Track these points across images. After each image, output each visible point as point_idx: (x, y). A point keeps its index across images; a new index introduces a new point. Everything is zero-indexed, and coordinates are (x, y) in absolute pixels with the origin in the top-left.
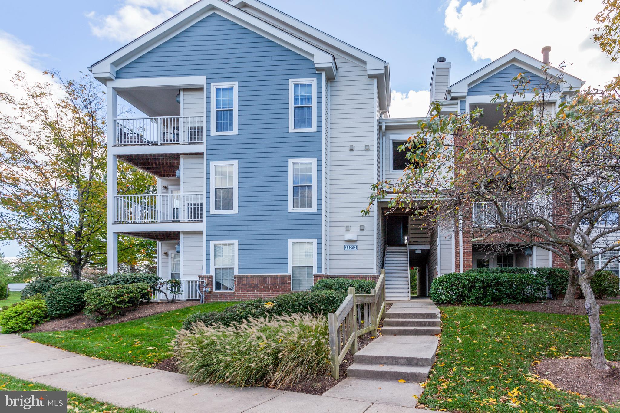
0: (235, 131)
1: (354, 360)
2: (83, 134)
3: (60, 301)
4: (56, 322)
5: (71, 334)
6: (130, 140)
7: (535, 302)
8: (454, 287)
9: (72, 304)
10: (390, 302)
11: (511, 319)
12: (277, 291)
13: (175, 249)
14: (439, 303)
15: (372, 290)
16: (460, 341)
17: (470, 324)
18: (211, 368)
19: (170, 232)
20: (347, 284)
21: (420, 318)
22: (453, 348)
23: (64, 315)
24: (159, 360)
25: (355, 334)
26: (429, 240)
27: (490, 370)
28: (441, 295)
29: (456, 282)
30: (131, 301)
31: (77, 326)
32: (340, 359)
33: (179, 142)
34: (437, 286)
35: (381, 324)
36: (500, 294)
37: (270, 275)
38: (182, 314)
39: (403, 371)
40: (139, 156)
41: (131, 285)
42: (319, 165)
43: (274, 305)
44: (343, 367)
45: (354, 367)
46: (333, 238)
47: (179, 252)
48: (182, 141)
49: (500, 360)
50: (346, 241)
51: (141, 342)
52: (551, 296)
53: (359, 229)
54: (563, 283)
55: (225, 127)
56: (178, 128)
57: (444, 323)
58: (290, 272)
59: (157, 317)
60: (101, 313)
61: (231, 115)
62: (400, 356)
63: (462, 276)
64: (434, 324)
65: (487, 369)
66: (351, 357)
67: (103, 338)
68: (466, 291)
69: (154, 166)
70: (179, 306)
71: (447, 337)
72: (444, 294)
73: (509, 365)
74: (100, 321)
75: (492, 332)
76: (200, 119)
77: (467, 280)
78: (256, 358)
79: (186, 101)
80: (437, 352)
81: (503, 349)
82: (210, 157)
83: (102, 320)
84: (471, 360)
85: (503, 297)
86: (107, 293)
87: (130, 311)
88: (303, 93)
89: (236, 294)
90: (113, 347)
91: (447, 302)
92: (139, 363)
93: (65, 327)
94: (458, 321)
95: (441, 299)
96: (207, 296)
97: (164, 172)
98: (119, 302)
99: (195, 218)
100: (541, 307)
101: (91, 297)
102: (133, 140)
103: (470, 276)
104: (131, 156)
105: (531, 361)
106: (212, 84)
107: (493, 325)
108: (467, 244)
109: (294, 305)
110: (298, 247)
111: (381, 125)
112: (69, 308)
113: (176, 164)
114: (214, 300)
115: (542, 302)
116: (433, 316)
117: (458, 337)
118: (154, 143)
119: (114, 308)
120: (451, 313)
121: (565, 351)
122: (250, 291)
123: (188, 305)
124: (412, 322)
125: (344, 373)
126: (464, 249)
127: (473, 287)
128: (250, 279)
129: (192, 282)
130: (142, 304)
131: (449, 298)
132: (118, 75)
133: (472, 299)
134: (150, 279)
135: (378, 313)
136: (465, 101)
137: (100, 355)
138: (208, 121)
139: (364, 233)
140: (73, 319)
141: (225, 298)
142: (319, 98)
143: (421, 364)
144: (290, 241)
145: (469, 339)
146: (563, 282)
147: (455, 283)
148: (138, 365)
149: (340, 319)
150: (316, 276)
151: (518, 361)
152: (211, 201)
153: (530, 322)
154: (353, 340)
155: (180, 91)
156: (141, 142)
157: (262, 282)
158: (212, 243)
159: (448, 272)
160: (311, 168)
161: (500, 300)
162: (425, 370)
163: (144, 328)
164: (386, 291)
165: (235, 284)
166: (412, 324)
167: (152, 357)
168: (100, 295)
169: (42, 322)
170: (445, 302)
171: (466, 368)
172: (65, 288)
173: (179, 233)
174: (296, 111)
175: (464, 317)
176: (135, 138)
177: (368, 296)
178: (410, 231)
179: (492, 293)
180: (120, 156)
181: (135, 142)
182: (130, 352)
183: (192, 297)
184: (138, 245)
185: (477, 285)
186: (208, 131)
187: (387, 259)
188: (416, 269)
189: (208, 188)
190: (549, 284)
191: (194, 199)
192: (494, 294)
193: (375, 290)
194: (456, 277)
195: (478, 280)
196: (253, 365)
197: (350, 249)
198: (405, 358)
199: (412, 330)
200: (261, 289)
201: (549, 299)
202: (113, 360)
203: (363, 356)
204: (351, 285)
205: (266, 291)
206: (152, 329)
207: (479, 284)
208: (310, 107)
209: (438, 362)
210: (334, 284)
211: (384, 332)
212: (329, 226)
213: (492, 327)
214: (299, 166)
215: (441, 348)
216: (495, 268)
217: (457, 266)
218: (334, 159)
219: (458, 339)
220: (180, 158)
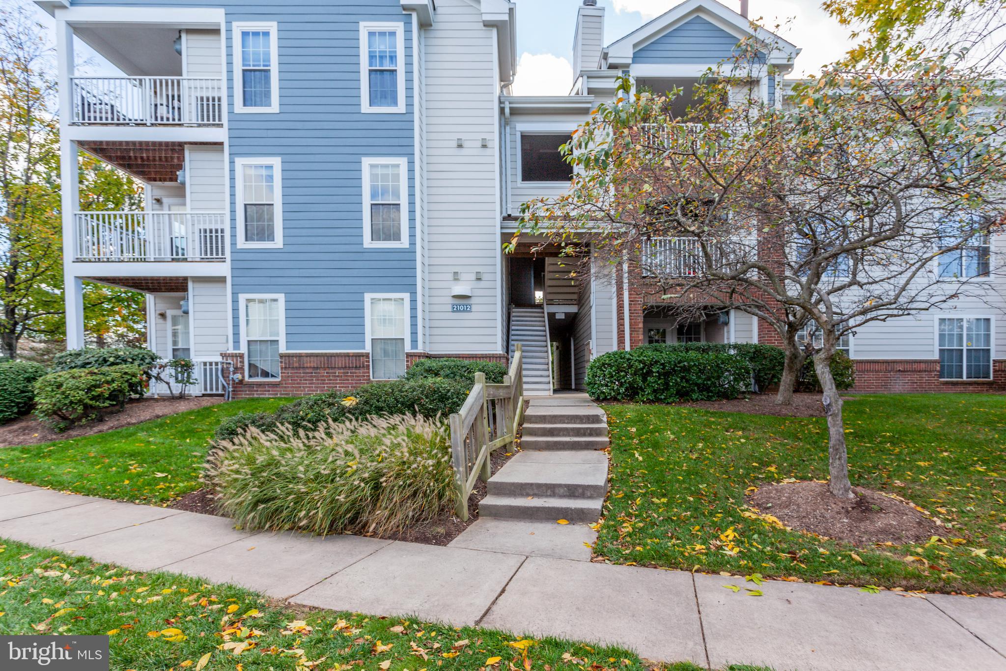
0: (275, 107)
1: (487, 489)
5: (17, 453)
6: (98, 115)
7: (736, 398)
8: (622, 374)
9: (12, 401)
10: (529, 398)
11: (708, 425)
12: (348, 380)
13: (180, 307)
14: (600, 399)
15: (505, 378)
16: (641, 458)
17: (651, 432)
18: (272, 505)
19: (171, 278)
21: (577, 423)
22: (632, 469)
24: (178, 495)
25: (486, 449)
26: (576, 297)
27: (690, 502)
28: (602, 386)
29: (625, 365)
30: (113, 396)
31: (24, 439)
32: (468, 487)
33: (182, 122)
34: (597, 373)
35: (520, 434)
36: (687, 385)
37: (336, 353)
38: (200, 418)
39: (564, 506)
40: (114, 143)
41: (113, 368)
42: (411, 170)
43: (358, 401)
44: (472, 500)
45: (489, 500)
46: (434, 293)
47: (186, 312)
48: (187, 121)
49: (701, 486)
50: (454, 297)
51: (141, 465)
52: (757, 389)
53: (474, 279)
54: (773, 368)
55: (258, 99)
56: (179, 96)
57: (612, 430)
58: (368, 349)
59: (158, 422)
60: (64, 418)
61: (268, 79)
62: (558, 482)
63: (631, 356)
64: (598, 432)
65: (685, 501)
66: (482, 486)
67: (73, 459)
68: (639, 379)
69: (139, 162)
70: (192, 406)
71: (621, 453)
72: (607, 385)
73: (715, 494)
74: (62, 430)
75: (684, 445)
76: (215, 83)
77: (640, 362)
78: (346, 488)
79: (191, 52)
80: (610, 476)
81: (703, 469)
82: (235, 150)
83: (67, 429)
84: (661, 488)
85: (692, 390)
87: (112, 413)
88: (382, 48)
89: (282, 384)
90: (96, 475)
91: (612, 398)
92: (145, 499)
93: (4, 441)
94: (632, 427)
95: (603, 393)
96: (236, 387)
97: (156, 173)
98: (93, 398)
99: (212, 254)
100: (745, 405)
101: (46, 389)
102: (104, 115)
103: (644, 356)
104: (101, 143)
105: (744, 488)
106: (235, 24)
107: (684, 434)
108: (636, 304)
111: (502, 105)
112: (7, 408)
113: (176, 161)
114: (247, 395)
115: (745, 398)
116: (596, 419)
117: (635, 451)
118: (139, 122)
119: (86, 407)
120: (620, 414)
121: (790, 472)
122: (307, 380)
123: (206, 402)
124: (566, 429)
125: (476, 511)
126: (630, 313)
127: (650, 373)
128: (305, 359)
129: (211, 364)
130: (132, 401)
131: (614, 391)
133: (648, 394)
134: (143, 359)
135: (515, 414)
136: (628, 72)
137: (76, 487)
138: (230, 88)
139: (482, 284)
140: (16, 427)
141: (266, 391)
142: (408, 56)
143: (589, 494)
144: (368, 297)
145: (653, 455)
146: (775, 366)
147: (624, 367)
149: (466, 422)
150: (409, 355)
151: (726, 489)
152: (238, 227)
153: (736, 428)
154: (484, 458)
155: (180, 33)
156: (118, 120)
157: (324, 364)
158: (242, 298)
159: (609, 350)
160: (398, 174)
161: (687, 394)
162: (596, 504)
163: (141, 442)
164: (524, 380)
165: (282, 368)
166: (565, 433)
167: (164, 490)
168: (61, 386)
170: (608, 397)
171: (655, 500)
173: (185, 279)
174: (373, 76)
175: (640, 420)
176: (107, 113)
177: (502, 387)
178: (548, 283)
179: (677, 383)
180: (81, 143)
181: (107, 119)
182: (127, 482)
183: (211, 389)
184: (111, 299)
185: (654, 371)
186: (231, 104)
187: (512, 328)
189: (233, 203)
190: (754, 370)
191: (205, 223)
192: (679, 385)
193: (510, 377)
194: (624, 358)
195: (656, 362)
196: (342, 498)
197: (460, 311)
198: (566, 486)
199: (567, 443)
200: (323, 376)
201: (754, 393)
202: (100, 496)
203: (502, 484)
204: (468, 369)
206: (155, 444)
207: (658, 368)
208: (393, 72)
209: (614, 492)
210: (442, 368)
211: (523, 446)
212: (427, 271)
213: (683, 436)
214: (379, 171)
215: (615, 470)
216: (676, 344)
217: (621, 341)
218: (433, 160)
219: (637, 455)
220: (183, 150)
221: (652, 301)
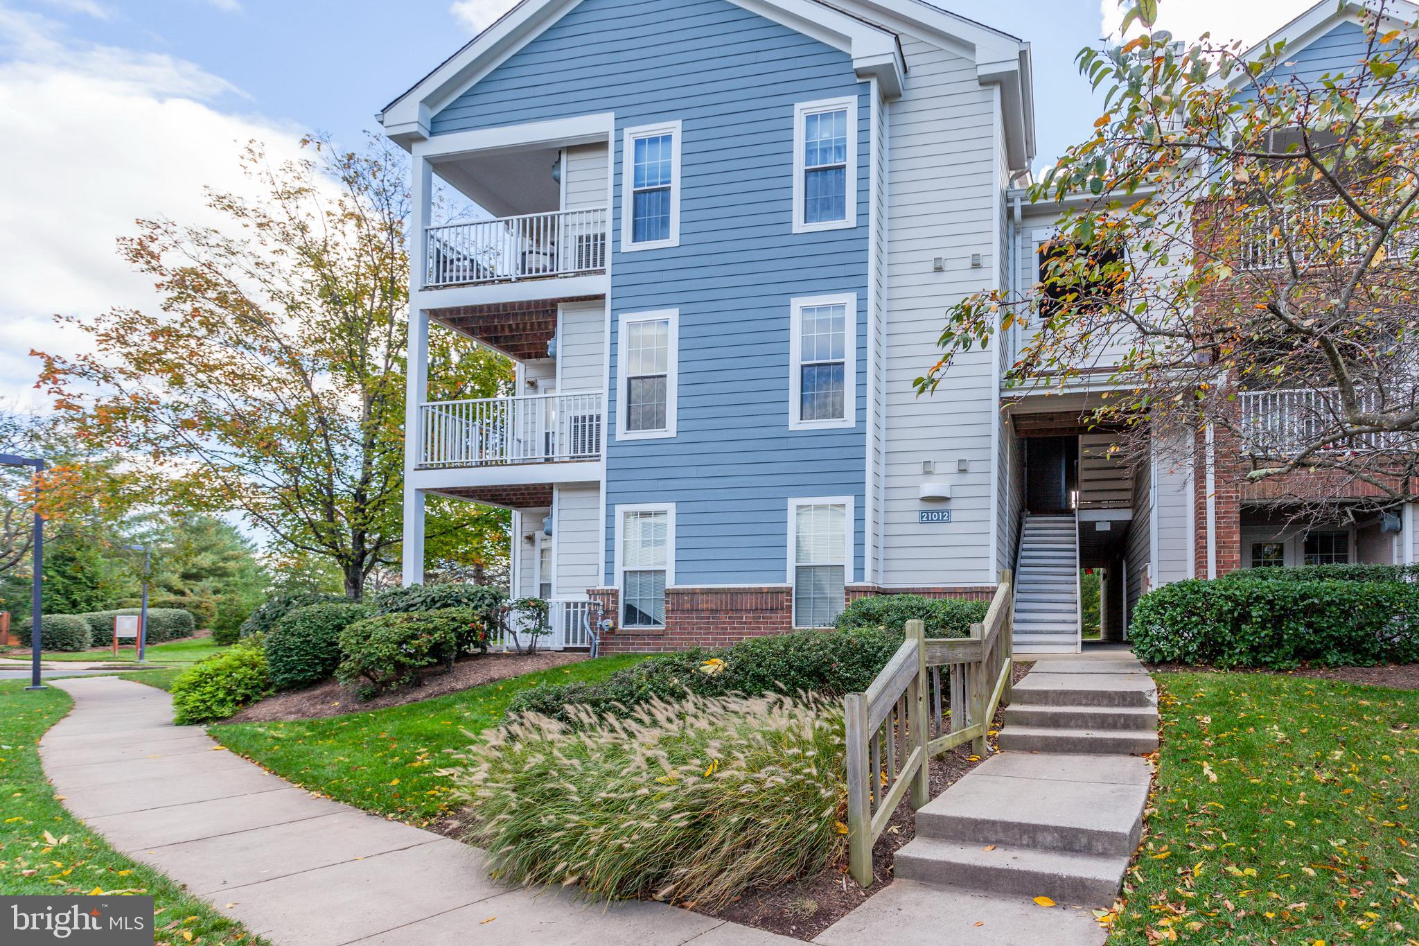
0: (674, 239)
1: (916, 827)
2: (375, 271)
3: (291, 650)
4: (284, 699)
5: (302, 729)
6: (454, 274)
8: (1194, 619)
9: (316, 657)
10: (1029, 658)
11: (1357, 713)
12: (760, 628)
13: (543, 526)
14: (1155, 662)
15: (974, 628)
16: (1214, 778)
17: (1240, 726)
20: (919, 609)
21: (1103, 706)
22: (1193, 800)
23: (300, 682)
25: (921, 753)
26: (1128, 495)
27: (1307, 879)
28: (1158, 639)
29: (1200, 604)
30: (434, 651)
31: (321, 709)
32: (872, 827)
33: (555, 272)
34: (1148, 617)
35: (1000, 720)
36: (1317, 639)
37: (744, 589)
40: (474, 309)
41: (440, 611)
42: (862, 311)
43: (726, 665)
44: (884, 850)
45: (916, 849)
46: (894, 494)
47: (550, 534)
48: (561, 270)
49: (1333, 844)
50: (925, 499)
51: (431, 755)
53: (956, 470)
55: (653, 229)
57: (1166, 720)
58: (790, 582)
59: (489, 689)
60: (372, 680)
61: (666, 201)
62: (1042, 822)
63: (1214, 588)
64: (1139, 723)
65: (1296, 875)
66: (908, 819)
67: (356, 743)
68: (1226, 631)
69: (507, 333)
70: (543, 664)
71: (1177, 764)
72: (1166, 638)
73: (1365, 865)
74: (367, 698)
75: (1304, 752)
76: (599, 216)
77: (1228, 598)
79: (572, 177)
80: (1147, 812)
81: (1340, 807)
82: (619, 304)
83: (374, 695)
84: (1248, 842)
85: (1327, 648)
86: (384, 631)
87: (435, 674)
88: (826, 136)
89: (667, 634)
90: (366, 767)
91: (1174, 660)
92: (402, 813)
93: (298, 711)
94: (1205, 714)
95: (1160, 651)
96: (605, 639)
97: (529, 347)
98: (408, 654)
99: (583, 451)
101: (352, 641)
102: (461, 274)
103: (1237, 589)
104: (458, 310)
106: (627, 131)
107: (1305, 731)
108: (1227, 503)
109: (775, 665)
110: (810, 519)
111: (1010, 205)
112: (309, 666)
114: (620, 649)
116: (1137, 699)
117: (1205, 763)
118: (502, 278)
119: (400, 667)
120: (1185, 689)
122: (700, 628)
123: (567, 659)
124: (1082, 716)
125: (886, 866)
126: (1218, 518)
127: (1245, 617)
128: (700, 597)
129: (576, 605)
130: (466, 657)
131: (1179, 649)
132: (436, 126)
133: (1241, 653)
134: (483, 598)
135: (992, 689)
137: (330, 787)
138: (617, 218)
139: (969, 479)
140: (318, 692)
141: (644, 644)
142: (863, 143)
143: (1100, 848)
144: (793, 503)
145: (1239, 771)
147: (1196, 608)
148: (398, 820)
149: (877, 709)
150: (850, 591)
152: (618, 410)
154: (915, 769)
155: (560, 153)
156: (478, 277)
157: (726, 605)
158: (620, 510)
159: (1176, 579)
160: (843, 319)
161: (1317, 654)
162: (1111, 871)
163: (451, 718)
164: (1015, 627)
165: (667, 611)
166: (1080, 722)
167: (437, 798)
168: (369, 636)
169: (258, 698)
170: (1169, 659)
171: (1233, 870)
172: (303, 620)
173: (551, 486)
174: (811, 178)
175: (1222, 703)
176: (465, 270)
177: (963, 644)
178: (1083, 476)
179: (1297, 635)
180: (434, 313)
181: (464, 278)
182: (395, 782)
183: (575, 641)
185: (1254, 614)
186: (616, 241)
187: (1025, 546)
188: (1098, 574)
189: (613, 378)
191: (584, 406)
192: (1302, 639)
193: (983, 628)
194: (1197, 592)
195: (1258, 599)
197: (932, 522)
198: (1056, 829)
199: (1080, 740)
200: (724, 623)
202: (352, 804)
203: (941, 818)
204: (928, 612)
205: (735, 628)
206: (467, 721)
207: (1261, 609)
208: (841, 168)
209: (1151, 845)
210: (887, 611)
211: (1005, 744)
212: (883, 462)
213: (1304, 736)
214: (815, 316)
215: (1160, 800)
216: (1301, 567)
217: (1201, 562)
218: (897, 293)
219: (1206, 771)
220: (556, 311)
221: (1254, 496)
